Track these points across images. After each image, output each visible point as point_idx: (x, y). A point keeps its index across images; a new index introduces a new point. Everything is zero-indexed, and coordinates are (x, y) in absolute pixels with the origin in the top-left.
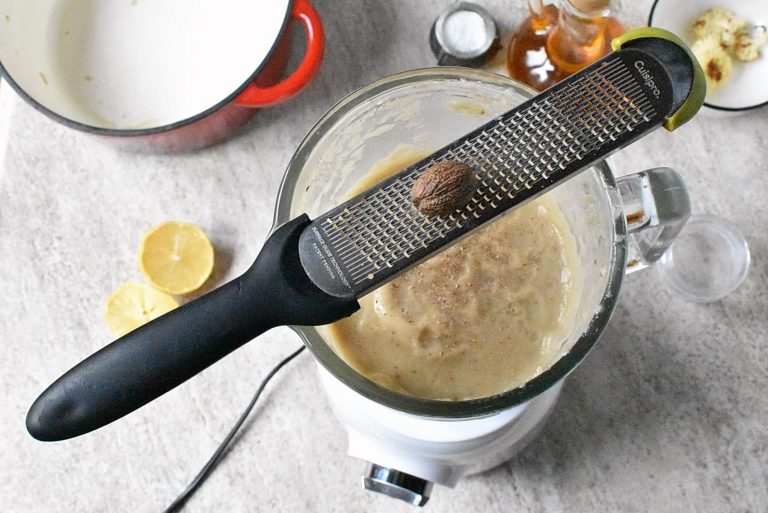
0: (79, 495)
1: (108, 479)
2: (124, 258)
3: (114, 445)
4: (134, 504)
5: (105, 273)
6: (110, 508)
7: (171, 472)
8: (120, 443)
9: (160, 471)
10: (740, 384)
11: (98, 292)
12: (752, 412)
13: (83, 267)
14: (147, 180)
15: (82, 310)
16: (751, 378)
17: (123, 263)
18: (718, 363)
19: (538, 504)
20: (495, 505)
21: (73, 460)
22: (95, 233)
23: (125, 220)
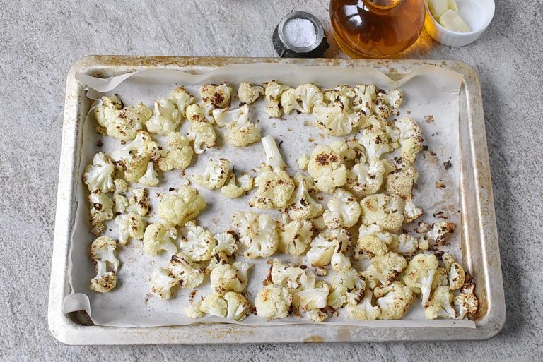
2: (33, 185)
3: (32, 339)
5: (17, 197)
7: (84, 356)
9: (74, 357)
10: (529, 245)
12: (541, 265)
14: (49, 121)
16: (537, 240)
17: (32, 188)
18: (510, 231)
19: (389, 353)
20: (355, 358)
23: (32, 154)
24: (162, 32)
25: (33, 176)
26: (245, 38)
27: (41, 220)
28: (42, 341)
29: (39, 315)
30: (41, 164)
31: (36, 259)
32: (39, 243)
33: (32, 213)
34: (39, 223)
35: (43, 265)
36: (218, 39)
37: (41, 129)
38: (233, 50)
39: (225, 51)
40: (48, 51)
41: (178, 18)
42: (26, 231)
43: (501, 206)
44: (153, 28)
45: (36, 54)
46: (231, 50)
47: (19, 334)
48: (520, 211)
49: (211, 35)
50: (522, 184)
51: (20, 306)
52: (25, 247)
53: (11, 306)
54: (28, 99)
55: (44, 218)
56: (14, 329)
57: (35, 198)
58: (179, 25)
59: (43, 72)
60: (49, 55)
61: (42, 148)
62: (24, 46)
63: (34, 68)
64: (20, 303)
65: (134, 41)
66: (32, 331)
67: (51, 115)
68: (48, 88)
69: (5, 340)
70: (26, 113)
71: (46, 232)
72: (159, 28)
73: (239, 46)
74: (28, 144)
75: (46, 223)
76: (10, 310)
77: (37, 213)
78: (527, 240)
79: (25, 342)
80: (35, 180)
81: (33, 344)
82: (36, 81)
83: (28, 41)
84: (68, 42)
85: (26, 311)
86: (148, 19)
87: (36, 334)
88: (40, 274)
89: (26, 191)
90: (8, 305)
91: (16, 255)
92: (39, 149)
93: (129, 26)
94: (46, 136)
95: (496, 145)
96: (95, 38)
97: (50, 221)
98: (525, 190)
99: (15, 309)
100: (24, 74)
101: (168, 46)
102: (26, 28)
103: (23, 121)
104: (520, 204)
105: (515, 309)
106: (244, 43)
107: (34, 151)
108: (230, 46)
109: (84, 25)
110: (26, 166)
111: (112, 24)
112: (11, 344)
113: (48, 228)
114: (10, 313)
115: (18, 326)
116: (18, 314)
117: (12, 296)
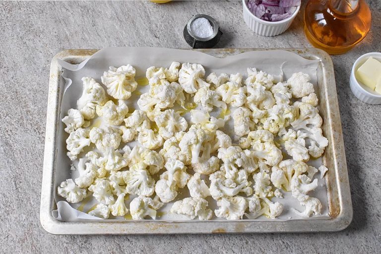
0: (10, 233)
1: (26, 223)
2: (30, 109)
3: (29, 204)
4: (42, 235)
5: (20, 117)
6: (28, 237)
8: (32, 203)
10: (365, 151)
11: (17, 127)
12: (373, 165)
13: (7, 115)
14: (40, 70)
15: (8, 136)
16: (370, 149)
17: (29, 111)
18: (352, 142)
21: (6, 214)
22: (14, 97)
23: (29, 90)
24: (115, 14)
25: (30, 103)
26: (171, 18)
27: (35, 131)
28: (35, 206)
29: (33, 190)
30: (35, 97)
31: (32, 155)
32: (33, 145)
33: (29, 126)
34: (33, 133)
35: (36, 159)
36: (152, 18)
37: (35, 75)
38: (163, 26)
39: (157, 27)
40: (40, 26)
41: (126, 5)
42: (25, 138)
43: (345, 126)
44: (109, 12)
45: (33, 28)
46: (161, 26)
47: (20, 201)
48: (358, 129)
49: (148, 17)
50: (360, 112)
51: (21, 184)
52: (24, 147)
53: (15, 184)
54: (27, 56)
55: (37, 131)
56: (17, 198)
57: (31, 117)
58: (127, 10)
59: (37, 40)
60: (41, 29)
61: (36, 87)
62: (25, 23)
63: (31, 37)
64: (21, 182)
65: (97, 20)
66: (28, 199)
67: (42, 66)
68: (41, 49)
69: (11, 205)
70: (25, 65)
71: (38, 138)
72: (113, 12)
73: (167, 23)
74: (27, 84)
75: (38, 133)
76: (14, 186)
77: (32, 127)
78: (363, 148)
79: (24, 206)
80: (31, 106)
81: (29, 207)
82: (32, 45)
83: (27, 20)
84: (53, 20)
85: (25, 186)
86: (106, 7)
87: (31, 202)
88: (35, 164)
89: (25, 113)
90: (13, 183)
91: (19, 152)
92: (34, 87)
93: (94, 10)
94: (38, 79)
95: (342, 87)
96: (71, 18)
97: (41, 132)
98: (362, 116)
99: (18, 186)
100: (24, 40)
101: (119, 23)
102: (26, 12)
103: (24, 69)
104: (359, 125)
105: (354, 192)
106: (170, 21)
107: (31, 88)
108: (161, 23)
109: (64, 10)
110: (25, 98)
111: (82, 10)
112: (15, 207)
113: (40, 136)
114: (14, 188)
115: (20, 196)
116: (19, 189)
117: (15, 177)
